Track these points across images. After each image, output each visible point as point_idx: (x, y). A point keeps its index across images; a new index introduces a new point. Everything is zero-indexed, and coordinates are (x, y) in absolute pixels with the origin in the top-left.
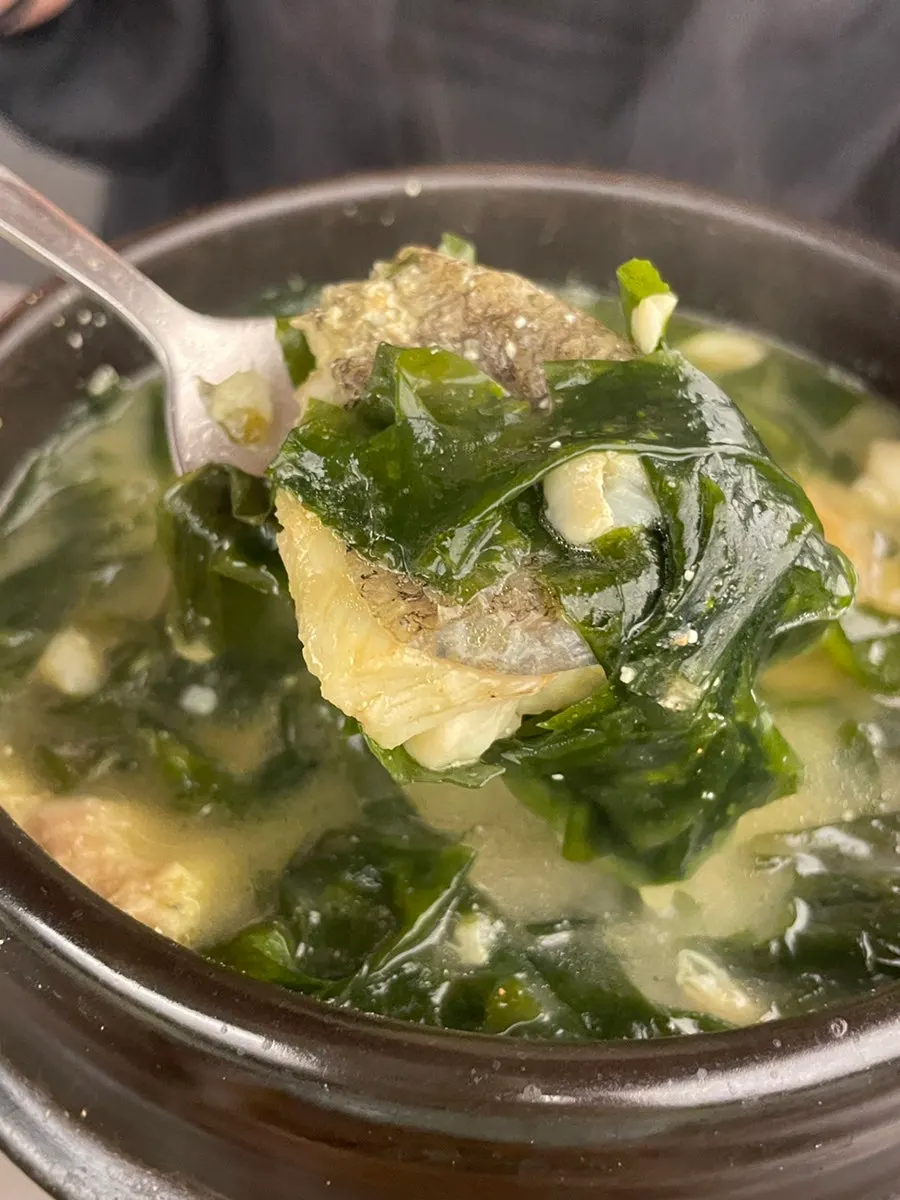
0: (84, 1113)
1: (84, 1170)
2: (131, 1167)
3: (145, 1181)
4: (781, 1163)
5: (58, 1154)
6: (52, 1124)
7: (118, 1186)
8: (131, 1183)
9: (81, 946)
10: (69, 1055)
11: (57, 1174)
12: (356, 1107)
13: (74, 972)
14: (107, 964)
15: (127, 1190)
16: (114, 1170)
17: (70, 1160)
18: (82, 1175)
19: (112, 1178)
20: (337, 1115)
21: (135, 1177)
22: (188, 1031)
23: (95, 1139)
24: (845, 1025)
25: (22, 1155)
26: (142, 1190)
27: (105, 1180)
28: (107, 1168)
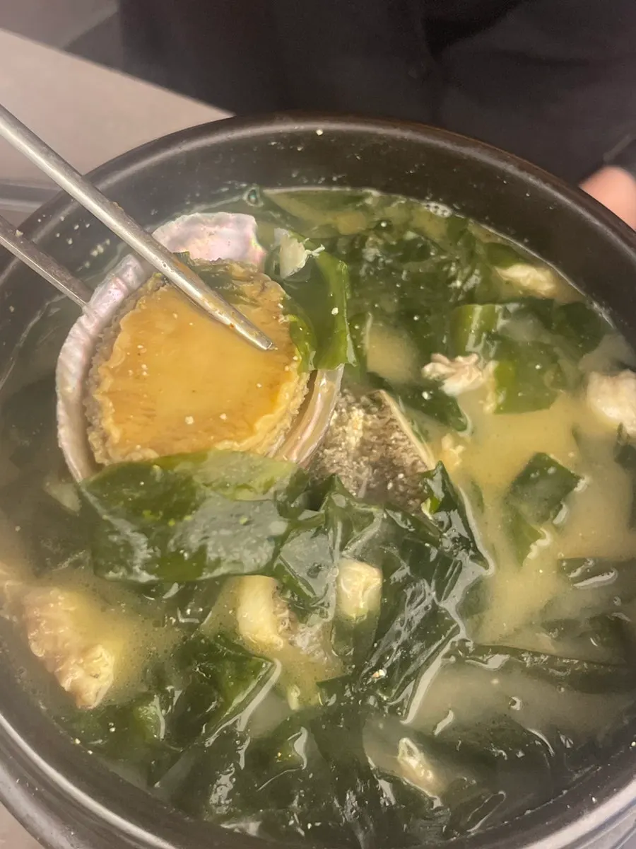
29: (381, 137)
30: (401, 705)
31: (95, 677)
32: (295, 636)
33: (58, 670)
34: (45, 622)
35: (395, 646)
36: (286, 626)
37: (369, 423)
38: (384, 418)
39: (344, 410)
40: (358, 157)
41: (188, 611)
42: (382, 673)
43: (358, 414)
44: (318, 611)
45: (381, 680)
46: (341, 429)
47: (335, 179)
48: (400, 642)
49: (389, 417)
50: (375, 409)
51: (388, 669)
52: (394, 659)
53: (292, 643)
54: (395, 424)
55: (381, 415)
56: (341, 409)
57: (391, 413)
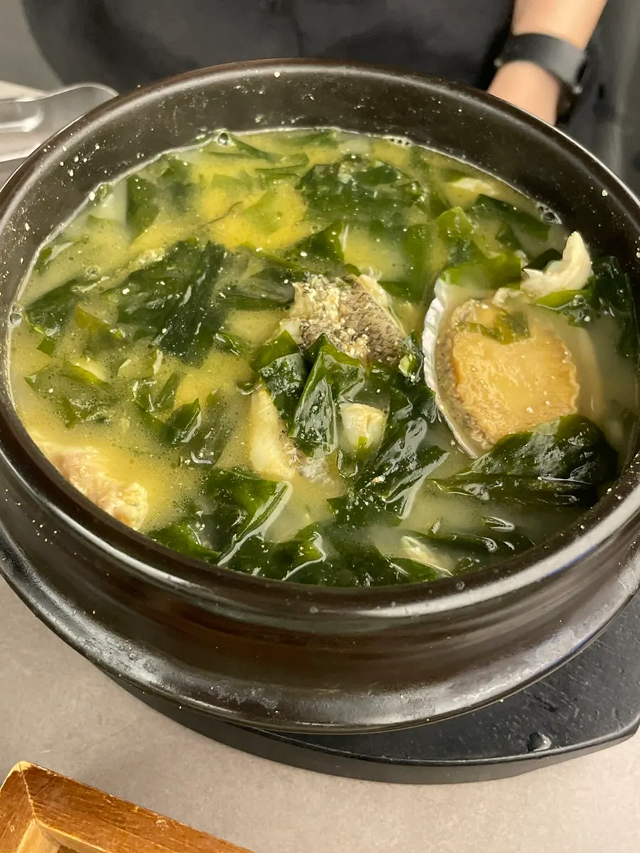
0: (94, 612)
1: (94, 639)
2: (119, 638)
3: (125, 645)
4: (431, 645)
5: (82, 632)
6: (78, 618)
7: (111, 646)
8: (118, 645)
9: (98, 536)
10: (90, 586)
11: (81, 641)
12: (231, 614)
13: (95, 549)
14: (111, 545)
15: (116, 649)
16: (109, 639)
17: (87, 634)
18: (93, 642)
19: (108, 643)
20: (221, 617)
21: (121, 643)
22: (151, 578)
23: (100, 625)
24: (463, 585)
25: (62, 631)
26: (124, 649)
27: (105, 644)
28: (106, 639)
29: (330, 76)
30: (399, 502)
31: (134, 505)
32: (304, 466)
33: (100, 501)
34: (84, 468)
35: (393, 462)
36: (295, 460)
37: (345, 299)
38: (358, 293)
39: (321, 289)
40: (312, 98)
41: (201, 455)
42: (381, 479)
43: (334, 291)
44: (322, 446)
45: (379, 484)
46: (321, 305)
47: (293, 121)
48: (398, 460)
49: (361, 292)
50: (348, 287)
51: (386, 476)
52: (393, 471)
53: (301, 474)
54: (367, 297)
55: (354, 292)
56: (319, 288)
57: (363, 289)
